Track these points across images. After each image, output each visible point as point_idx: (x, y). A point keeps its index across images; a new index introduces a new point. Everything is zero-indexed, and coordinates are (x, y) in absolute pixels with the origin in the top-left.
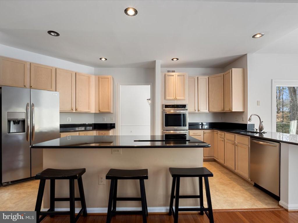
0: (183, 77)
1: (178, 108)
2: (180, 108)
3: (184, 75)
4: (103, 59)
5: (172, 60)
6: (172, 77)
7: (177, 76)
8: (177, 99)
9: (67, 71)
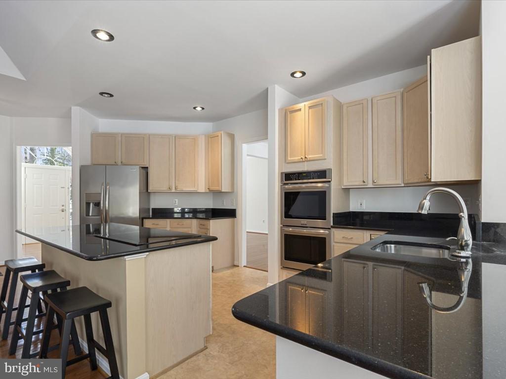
0: (321, 108)
1: (310, 179)
2: (313, 179)
3: (322, 104)
4: (199, 109)
5: (292, 75)
6: (299, 113)
7: (307, 108)
8: (308, 159)
9: (163, 136)
